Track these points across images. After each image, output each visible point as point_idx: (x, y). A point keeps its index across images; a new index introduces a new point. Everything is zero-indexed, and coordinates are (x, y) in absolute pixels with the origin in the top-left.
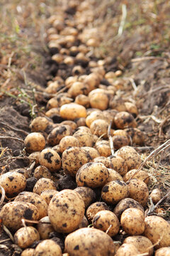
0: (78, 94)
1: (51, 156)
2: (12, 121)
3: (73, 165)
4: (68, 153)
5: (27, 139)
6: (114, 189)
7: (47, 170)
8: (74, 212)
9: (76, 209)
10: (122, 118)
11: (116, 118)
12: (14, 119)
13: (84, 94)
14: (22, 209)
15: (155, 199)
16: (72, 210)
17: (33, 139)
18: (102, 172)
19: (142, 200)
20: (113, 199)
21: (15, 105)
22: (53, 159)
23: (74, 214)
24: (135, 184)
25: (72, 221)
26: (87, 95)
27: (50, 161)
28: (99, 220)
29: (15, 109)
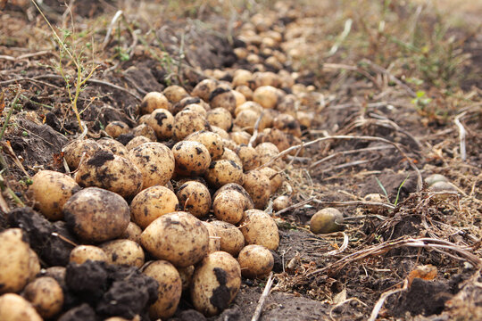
0: (242, 85)
1: (163, 118)
2: (141, 82)
3: (183, 131)
4: (182, 115)
5: (145, 98)
6: (223, 167)
7: (152, 132)
8: (154, 169)
9: (159, 166)
10: (283, 121)
11: (276, 120)
12: (145, 81)
13: (250, 87)
14: (94, 148)
15: (279, 206)
16: (152, 166)
17: (152, 98)
18: (214, 143)
19: (258, 198)
20: (217, 180)
21: (155, 69)
22: (165, 122)
23: (153, 171)
24: (254, 176)
25: (148, 178)
26: (253, 90)
27: (160, 123)
28: (184, 189)
29: (153, 73)
